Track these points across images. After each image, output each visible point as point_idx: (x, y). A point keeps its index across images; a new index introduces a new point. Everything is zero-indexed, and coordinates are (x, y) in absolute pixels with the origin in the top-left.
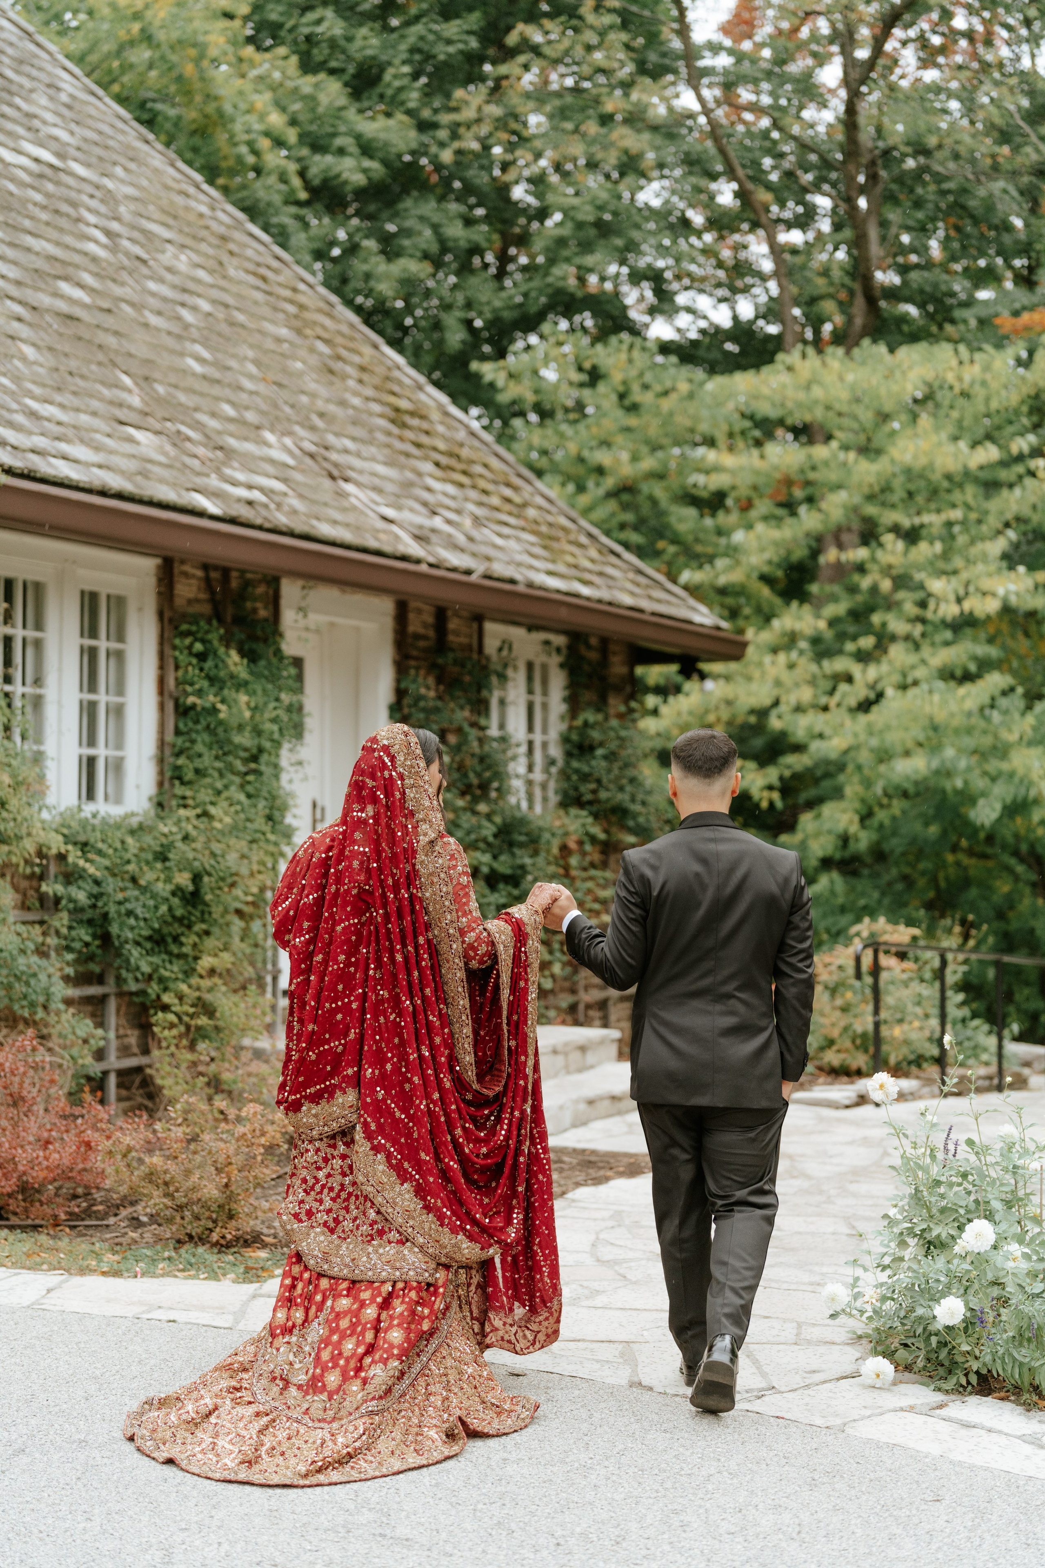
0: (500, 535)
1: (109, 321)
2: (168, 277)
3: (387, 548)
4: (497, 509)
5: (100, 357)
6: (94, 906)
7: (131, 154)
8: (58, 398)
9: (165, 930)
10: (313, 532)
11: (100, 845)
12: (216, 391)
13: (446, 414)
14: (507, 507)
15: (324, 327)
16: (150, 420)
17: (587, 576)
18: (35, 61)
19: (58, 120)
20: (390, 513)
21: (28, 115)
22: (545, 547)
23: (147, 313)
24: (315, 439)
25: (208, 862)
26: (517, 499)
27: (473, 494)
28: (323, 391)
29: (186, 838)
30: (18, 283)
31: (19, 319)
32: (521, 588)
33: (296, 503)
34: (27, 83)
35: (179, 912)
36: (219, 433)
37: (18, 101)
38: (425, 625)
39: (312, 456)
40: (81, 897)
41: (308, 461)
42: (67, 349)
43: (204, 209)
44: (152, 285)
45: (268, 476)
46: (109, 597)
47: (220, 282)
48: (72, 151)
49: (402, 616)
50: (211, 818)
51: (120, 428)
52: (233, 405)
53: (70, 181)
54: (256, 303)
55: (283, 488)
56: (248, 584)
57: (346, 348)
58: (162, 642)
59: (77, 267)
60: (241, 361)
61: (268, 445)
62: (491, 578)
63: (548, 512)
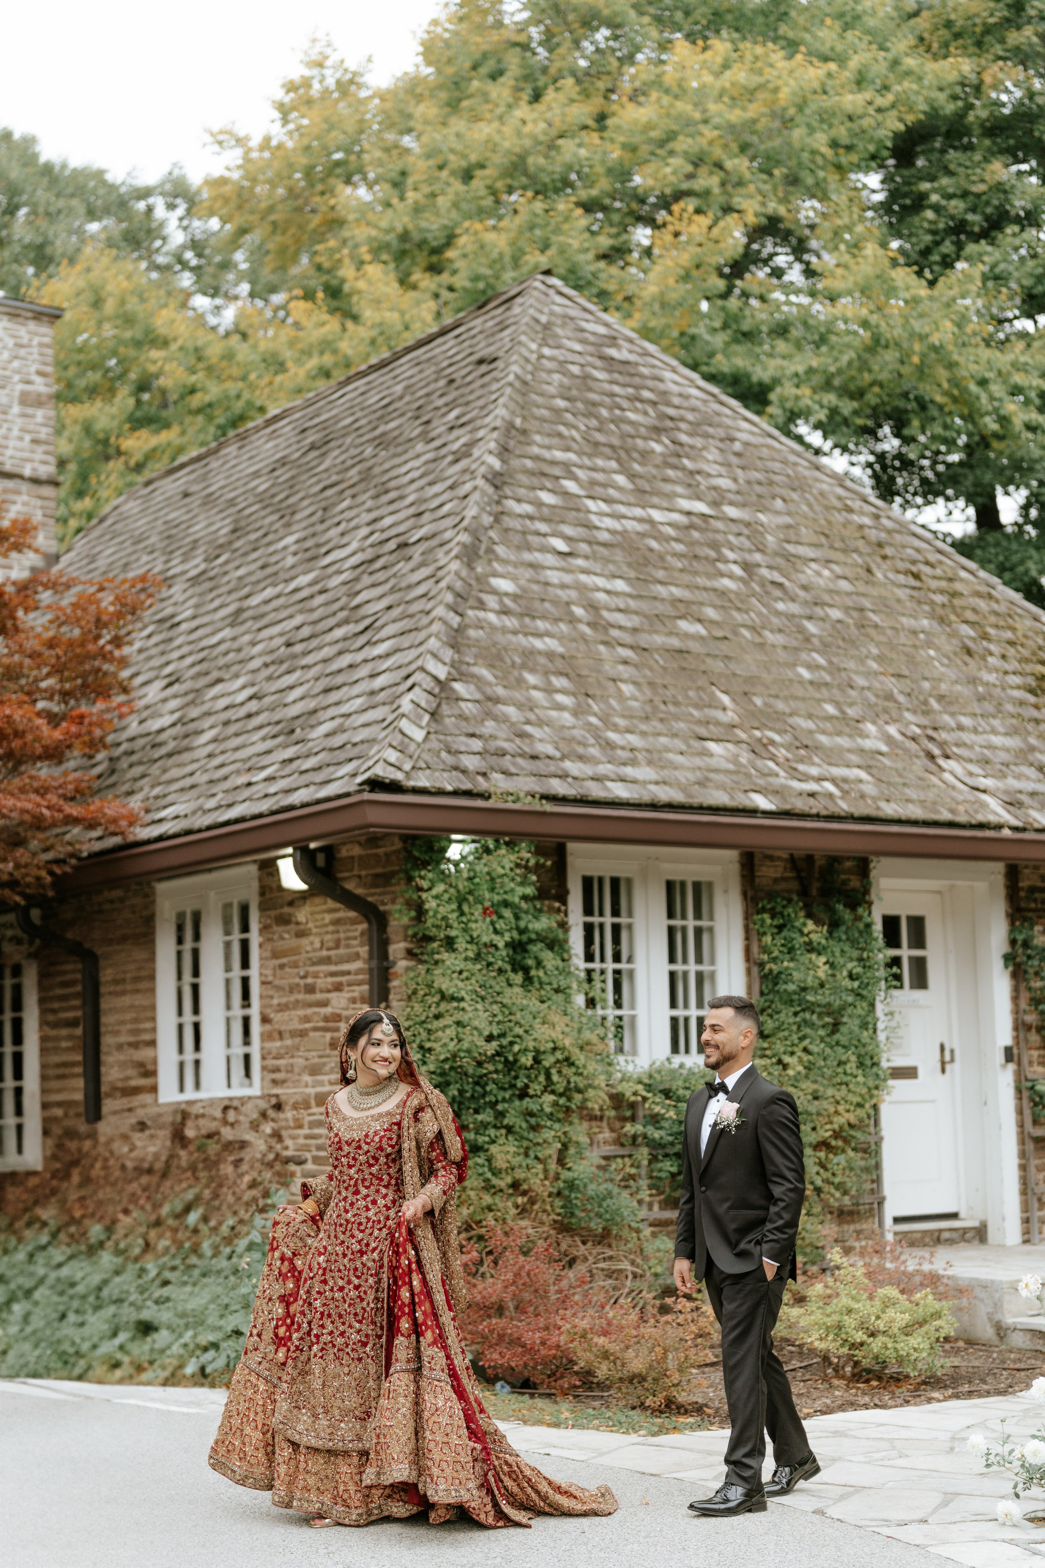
1: (724, 646)
2: (802, 593)
3: (962, 819)
5: (702, 681)
8: (644, 727)
11: (681, 1094)
12: (823, 693)
15: (975, 610)
16: (738, 732)
18: (716, 419)
19: (723, 470)
20: (986, 782)
21: (694, 473)
23: (767, 633)
24: (924, 721)
28: (952, 674)
30: (635, 630)
31: (625, 662)
33: (869, 789)
34: (700, 442)
36: (811, 732)
37: (685, 461)
39: (914, 739)
40: (661, 1135)
41: (908, 744)
42: (668, 680)
43: (867, 521)
44: (781, 606)
45: (848, 766)
46: (696, 884)
47: (861, 587)
48: (731, 496)
49: (1013, 873)
50: (785, 1067)
51: (696, 744)
52: (837, 704)
53: (720, 525)
54: (899, 601)
55: (863, 775)
56: (834, 860)
57: (997, 627)
58: (747, 917)
59: (702, 604)
60: (862, 661)
61: (865, 735)
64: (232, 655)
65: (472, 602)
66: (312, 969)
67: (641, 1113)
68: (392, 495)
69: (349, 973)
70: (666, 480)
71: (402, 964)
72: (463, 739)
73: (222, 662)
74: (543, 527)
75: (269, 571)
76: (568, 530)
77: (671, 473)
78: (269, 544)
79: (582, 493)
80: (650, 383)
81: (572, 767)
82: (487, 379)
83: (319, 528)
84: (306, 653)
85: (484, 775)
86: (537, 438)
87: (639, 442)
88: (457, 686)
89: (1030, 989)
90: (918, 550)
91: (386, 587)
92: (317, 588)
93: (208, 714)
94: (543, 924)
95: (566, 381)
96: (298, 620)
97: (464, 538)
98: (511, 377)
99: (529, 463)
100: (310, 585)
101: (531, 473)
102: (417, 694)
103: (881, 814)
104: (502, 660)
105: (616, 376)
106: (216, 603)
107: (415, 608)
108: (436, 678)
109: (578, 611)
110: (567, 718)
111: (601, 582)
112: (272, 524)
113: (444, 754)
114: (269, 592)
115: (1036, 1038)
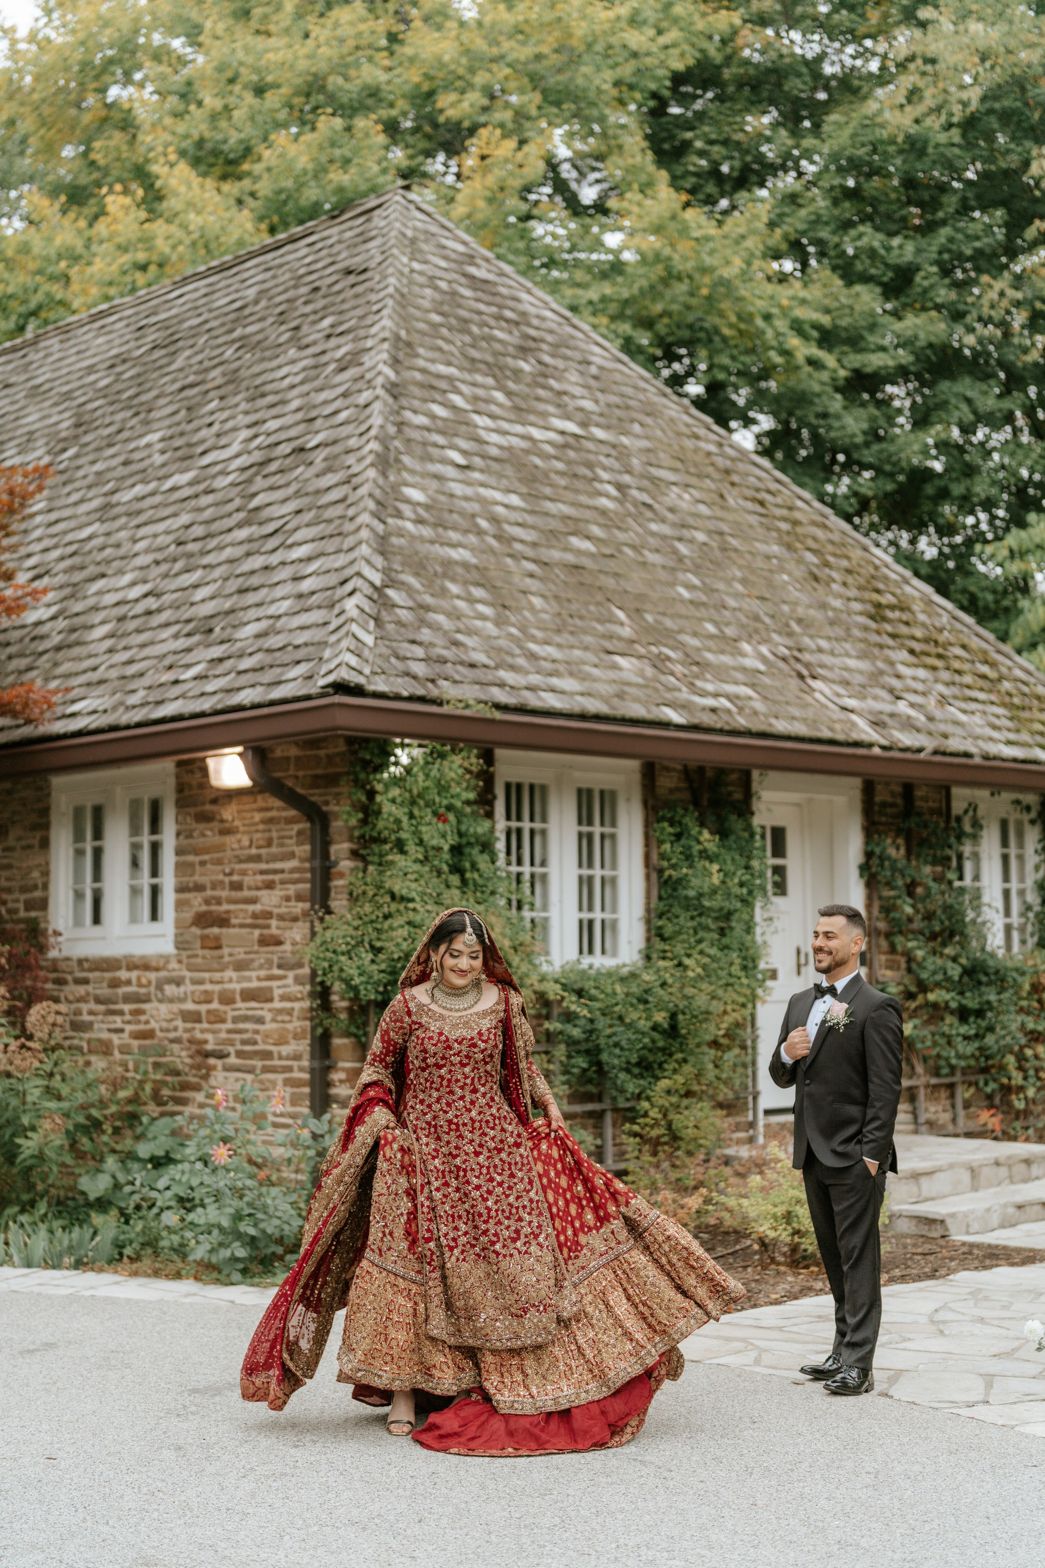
0: (964, 712)
1: (612, 565)
2: (669, 516)
3: (840, 737)
4: (969, 687)
5: (599, 597)
6: (587, 1040)
7: (648, 409)
8: (558, 639)
9: (651, 1058)
10: (768, 729)
11: (593, 992)
12: (703, 613)
13: (930, 602)
14: (981, 683)
15: (815, 539)
16: (637, 647)
18: (572, 342)
19: (585, 392)
20: (851, 703)
21: (560, 393)
22: (1011, 719)
23: (646, 553)
24: (790, 643)
25: (682, 1004)
26: (993, 675)
27: (945, 675)
28: (804, 598)
30: (534, 545)
31: (532, 576)
32: (977, 760)
33: (759, 706)
34: (560, 364)
35: (661, 1044)
36: (698, 649)
37: (552, 382)
38: (893, 794)
39: (784, 659)
40: (576, 1033)
41: (781, 664)
42: (570, 595)
43: (712, 448)
44: (654, 527)
45: (736, 683)
46: (602, 793)
47: (719, 513)
48: (596, 418)
49: (869, 789)
50: (686, 968)
51: (607, 657)
52: (716, 623)
53: (590, 445)
54: (751, 526)
55: (750, 692)
56: (721, 772)
57: (835, 555)
58: (647, 825)
59: (587, 521)
60: (729, 582)
61: (744, 655)
62: (944, 754)
63: (1025, 683)
64: (108, 551)
65: (390, 511)
66: (238, 867)
67: (556, 1011)
68: (270, 399)
69: (282, 871)
70: (538, 399)
71: (346, 865)
72: (406, 645)
73: (99, 557)
74: (440, 440)
75: (134, 468)
76: (463, 444)
77: (541, 392)
78: (127, 440)
79: (468, 407)
80: (510, 303)
81: (504, 675)
82: (359, 289)
83: (184, 427)
84: (204, 553)
85: (433, 681)
86: (421, 351)
87: (510, 361)
88: (390, 592)
89: (880, 898)
90: (759, 479)
91: (291, 490)
92: (201, 487)
93: (95, 609)
94: (482, 827)
95: (437, 296)
96: (185, 519)
97: (374, 445)
99: (418, 376)
100: (190, 484)
101: (422, 386)
102: (356, 599)
103: (773, 730)
104: (424, 568)
105: (480, 294)
106: (75, 497)
107: (330, 513)
108: (372, 584)
109: (483, 524)
110: (490, 628)
111: (498, 496)
112: (124, 420)
113: (393, 660)
114: (139, 490)
115: (884, 944)
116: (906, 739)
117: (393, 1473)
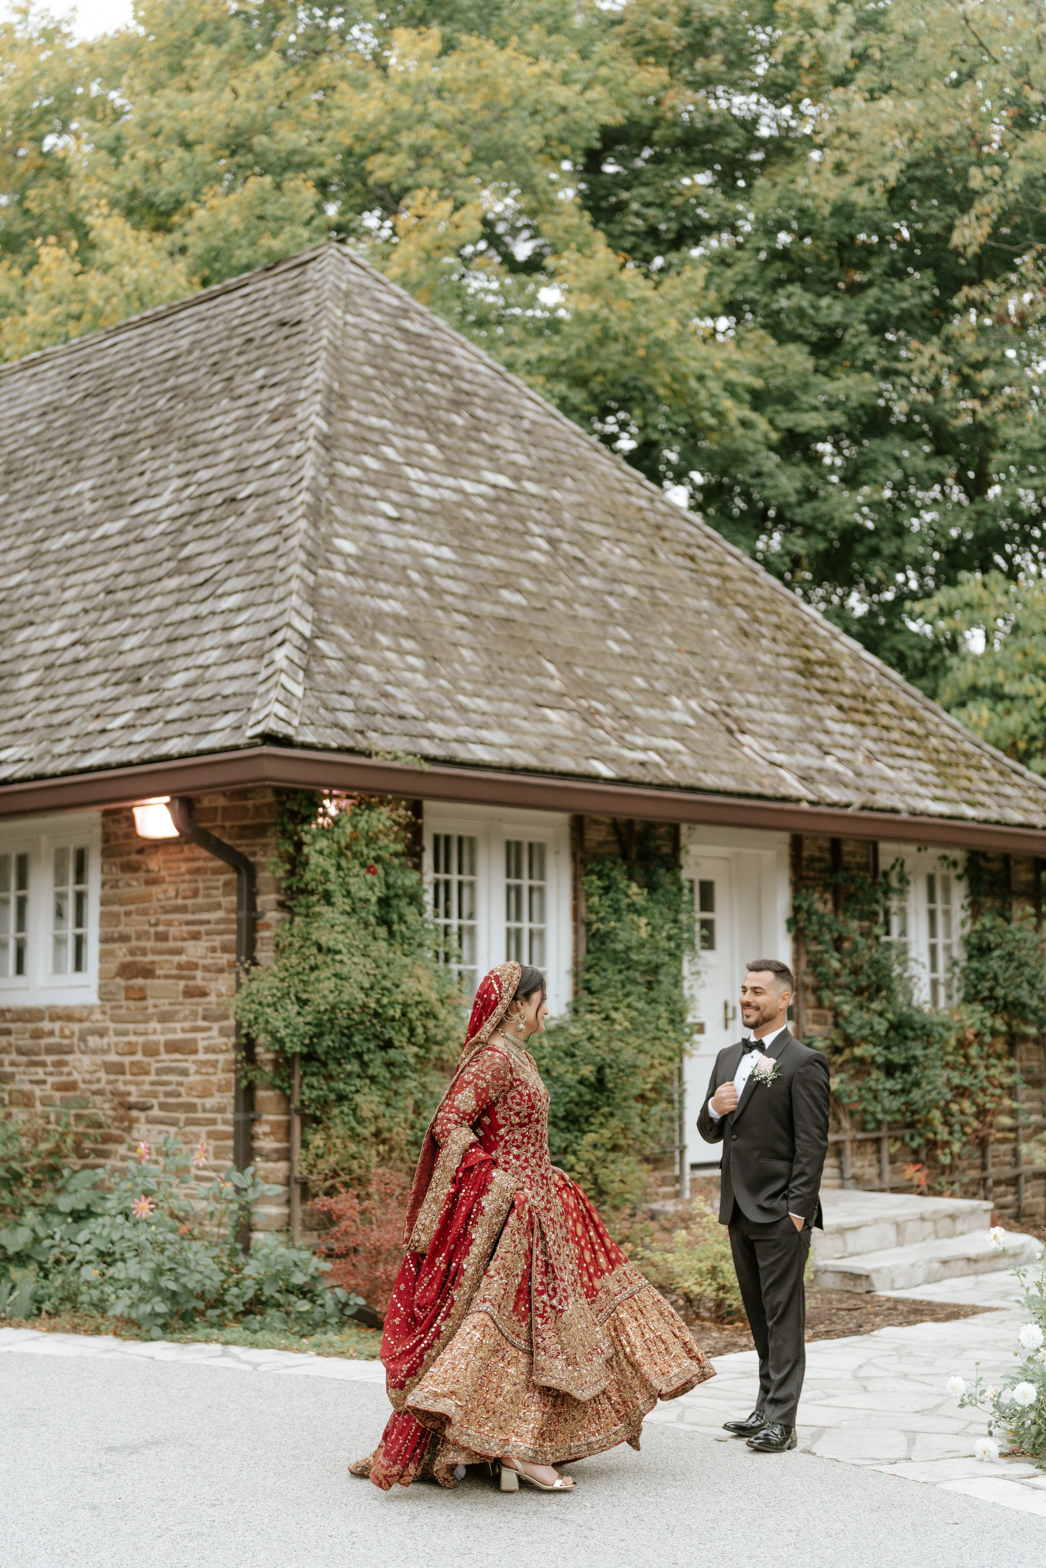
0: (892, 767)
1: (542, 618)
2: (600, 570)
3: (769, 792)
4: (896, 743)
5: (529, 650)
7: (581, 464)
8: (488, 692)
9: (578, 1111)
10: (697, 784)
12: (633, 667)
13: (859, 659)
14: (908, 739)
15: (745, 595)
16: (567, 700)
17: (980, 798)
18: (504, 397)
19: (517, 446)
20: (780, 758)
21: (493, 447)
22: (938, 775)
23: (577, 606)
24: (719, 698)
25: (609, 1058)
26: (920, 731)
27: (873, 731)
28: (734, 654)
29: (591, 1038)
30: (465, 597)
31: (462, 628)
32: (904, 816)
33: (688, 760)
34: (493, 418)
35: (587, 1098)
36: (628, 703)
37: (485, 436)
38: (820, 849)
39: (713, 714)
41: (711, 719)
42: (501, 647)
43: (644, 503)
44: (585, 581)
45: (666, 737)
46: (531, 845)
47: (650, 568)
48: (528, 472)
49: (797, 843)
50: (613, 1021)
51: (537, 710)
52: (645, 677)
53: (522, 499)
54: (681, 582)
55: (678, 746)
56: (650, 826)
57: (764, 611)
58: (576, 878)
59: (518, 575)
60: (659, 636)
61: (673, 709)
62: (871, 809)
63: (952, 740)
64: (37, 599)
65: (321, 562)
66: (163, 917)
68: (202, 449)
69: (208, 922)
70: (471, 452)
71: (272, 916)
72: (335, 696)
73: (28, 605)
74: (372, 492)
75: (64, 516)
76: (395, 496)
77: (474, 446)
78: (58, 488)
79: (400, 460)
80: (444, 357)
82: (293, 341)
83: (115, 475)
84: (133, 602)
85: (362, 733)
86: (354, 403)
87: (442, 414)
88: (320, 643)
89: (808, 952)
90: (690, 534)
91: (222, 540)
92: (132, 536)
93: (23, 657)
94: (409, 879)
95: (371, 349)
96: (115, 567)
97: (305, 497)
98: (324, 342)
99: (351, 428)
100: (121, 533)
101: (354, 438)
102: (286, 650)
103: (702, 785)
104: (355, 619)
105: (413, 348)
107: (260, 564)
108: (302, 635)
109: (415, 576)
110: (420, 680)
111: (429, 548)
112: (55, 469)
113: (322, 711)
114: (69, 538)
115: (811, 998)
116: (834, 794)
117: (311, 1533)
